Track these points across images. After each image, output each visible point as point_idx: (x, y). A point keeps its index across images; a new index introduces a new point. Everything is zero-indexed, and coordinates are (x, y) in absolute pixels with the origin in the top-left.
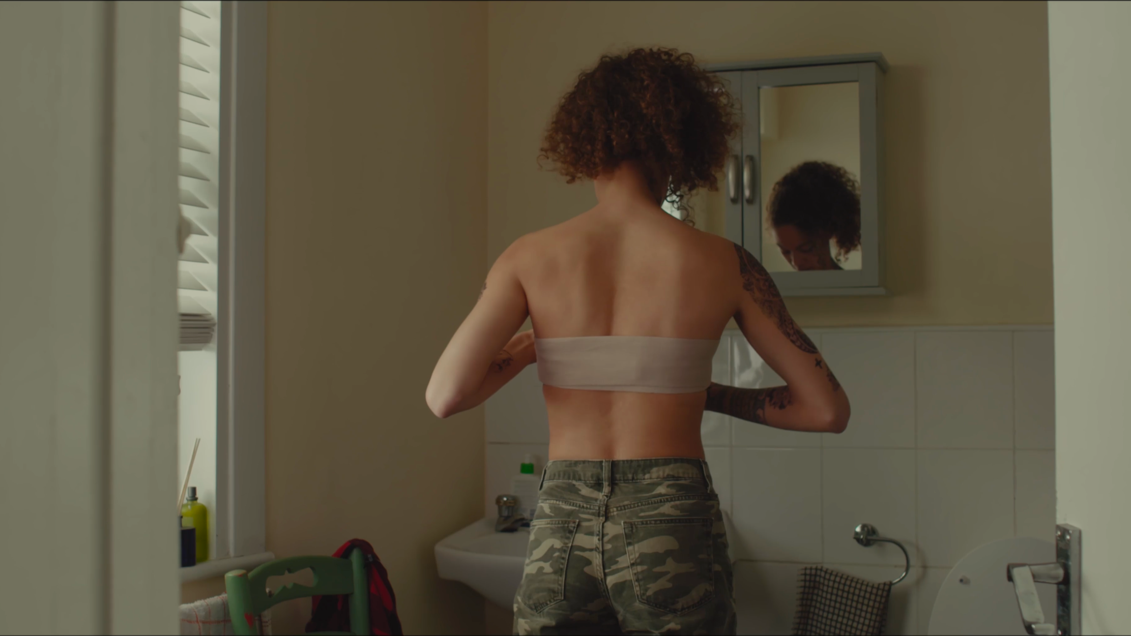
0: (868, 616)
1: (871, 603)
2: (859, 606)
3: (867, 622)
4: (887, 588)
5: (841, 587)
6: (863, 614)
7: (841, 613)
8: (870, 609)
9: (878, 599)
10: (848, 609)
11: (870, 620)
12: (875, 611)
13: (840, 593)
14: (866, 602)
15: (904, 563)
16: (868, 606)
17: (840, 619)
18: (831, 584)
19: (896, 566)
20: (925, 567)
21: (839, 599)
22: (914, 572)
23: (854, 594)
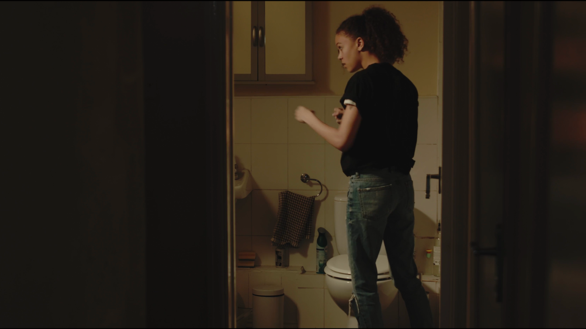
0: (305, 210)
1: (307, 205)
2: (302, 206)
3: (305, 212)
4: (313, 199)
5: (295, 198)
6: (303, 209)
7: (295, 208)
8: (306, 208)
9: (309, 203)
10: (297, 207)
11: (306, 211)
12: (308, 208)
13: (295, 201)
14: (305, 204)
15: (320, 189)
16: (305, 206)
17: (294, 211)
18: (292, 197)
19: (317, 190)
20: (327, 190)
21: (294, 203)
22: (324, 193)
23: (300, 201)
